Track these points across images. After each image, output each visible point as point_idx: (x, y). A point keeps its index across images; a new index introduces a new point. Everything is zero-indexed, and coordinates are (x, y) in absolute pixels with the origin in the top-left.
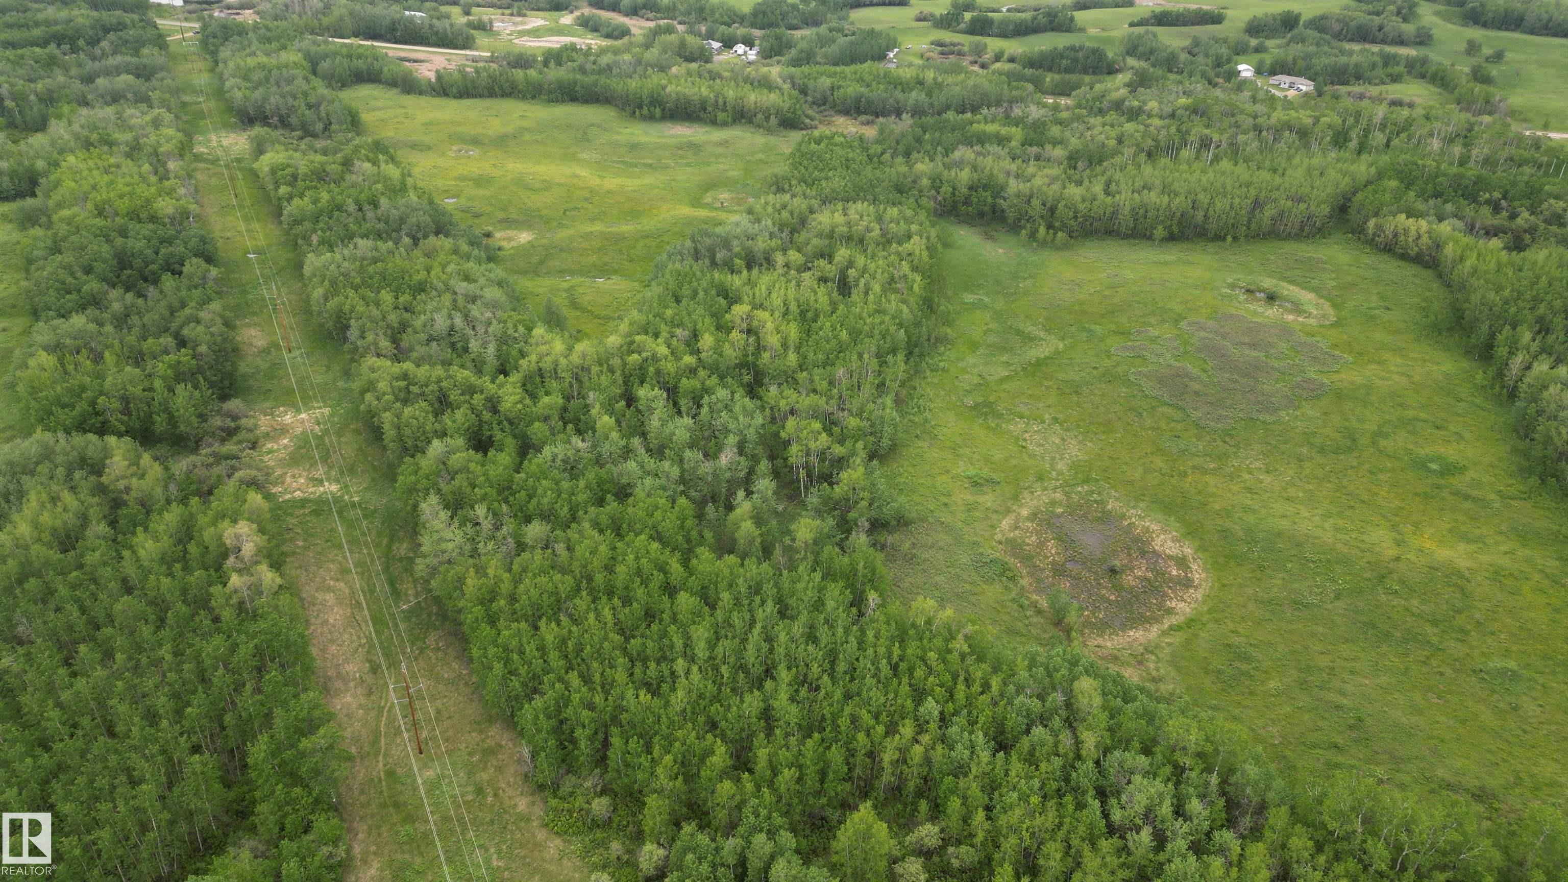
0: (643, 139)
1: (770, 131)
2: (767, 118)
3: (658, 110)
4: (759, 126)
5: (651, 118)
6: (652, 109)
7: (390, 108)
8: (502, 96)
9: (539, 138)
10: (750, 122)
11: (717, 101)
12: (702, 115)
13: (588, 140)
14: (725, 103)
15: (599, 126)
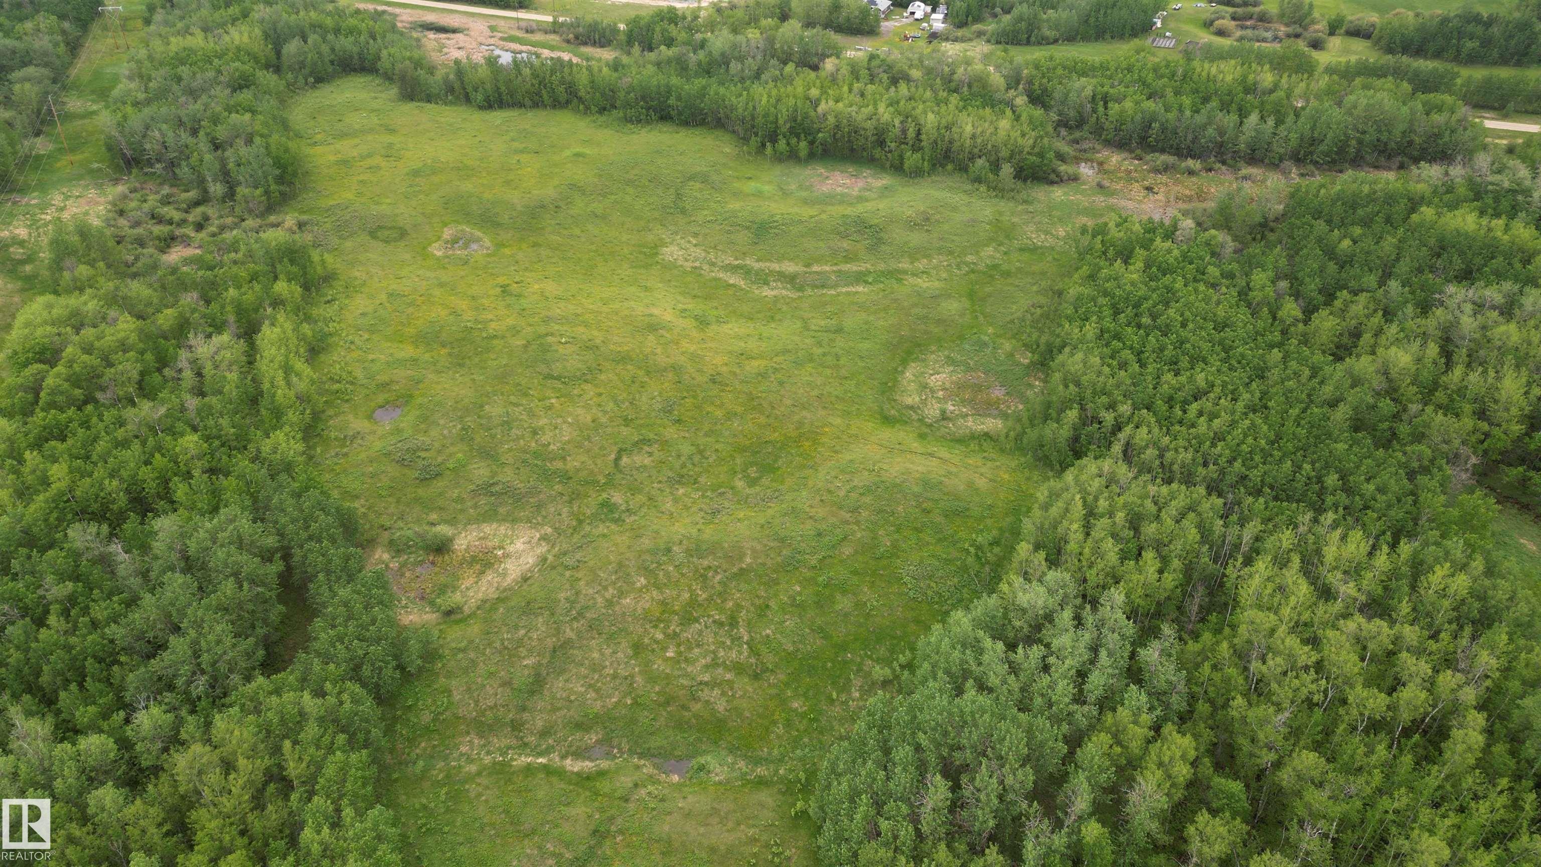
0: (778, 209)
1: (998, 191)
2: (995, 166)
3: (803, 145)
4: (978, 180)
5: (792, 156)
6: (794, 141)
7: (371, 130)
8: (554, 107)
9: (598, 207)
10: (963, 168)
11: (904, 131)
12: (878, 153)
13: (683, 212)
14: (919, 133)
15: (704, 179)
